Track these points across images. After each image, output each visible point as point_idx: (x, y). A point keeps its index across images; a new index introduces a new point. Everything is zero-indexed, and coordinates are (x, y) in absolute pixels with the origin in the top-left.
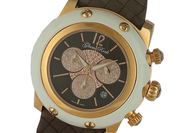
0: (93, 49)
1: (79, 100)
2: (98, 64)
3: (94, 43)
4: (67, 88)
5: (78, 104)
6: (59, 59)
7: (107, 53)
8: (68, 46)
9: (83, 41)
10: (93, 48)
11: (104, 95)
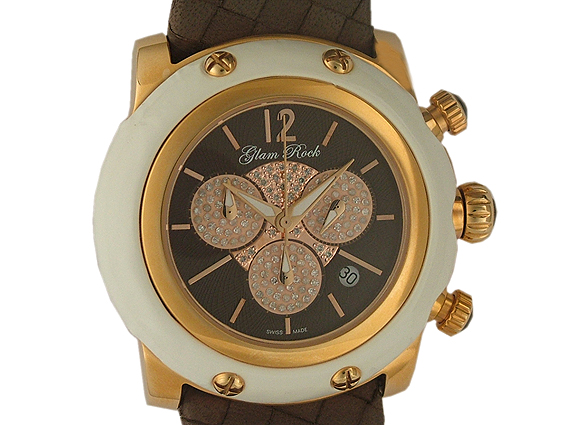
0: (273, 160)
1: (288, 321)
2: (302, 195)
3: (269, 140)
4: (242, 301)
5: (288, 332)
6: (188, 227)
7: (315, 153)
8: (201, 178)
9: (237, 147)
10: (271, 156)
11: (349, 278)
